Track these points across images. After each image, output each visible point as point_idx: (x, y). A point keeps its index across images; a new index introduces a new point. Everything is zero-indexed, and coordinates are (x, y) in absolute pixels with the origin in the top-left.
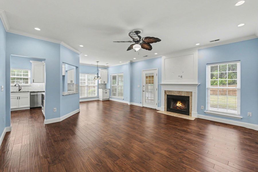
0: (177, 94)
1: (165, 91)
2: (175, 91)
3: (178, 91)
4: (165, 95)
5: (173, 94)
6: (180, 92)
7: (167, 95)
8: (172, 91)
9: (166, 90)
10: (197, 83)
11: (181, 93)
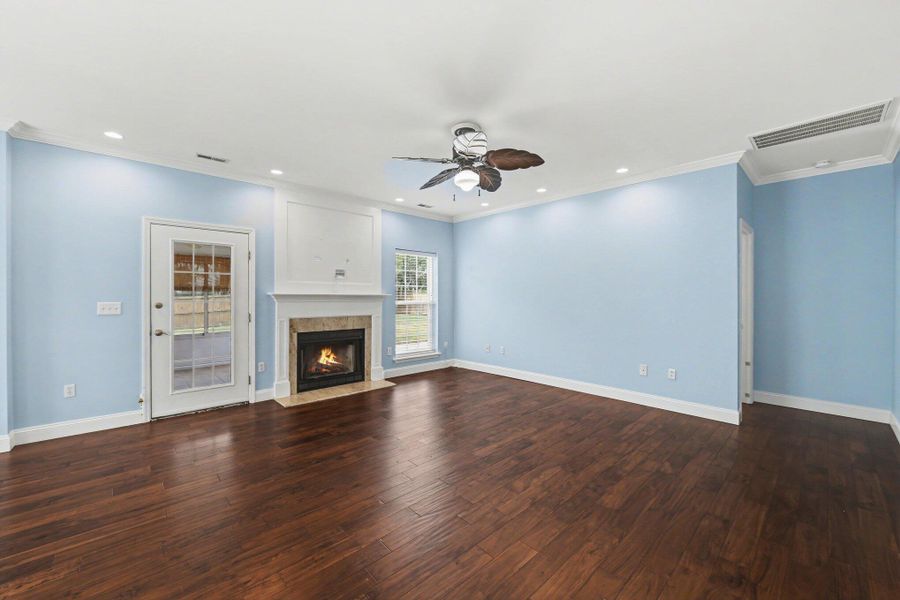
0: (334, 328)
1: (291, 320)
2: (328, 318)
3: (336, 318)
4: (291, 336)
5: (319, 328)
6: (341, 318)
7: (298, 334)
8: (315, 319)
9: (293, 317)
10: (378, 292)
11: (343, 322)
